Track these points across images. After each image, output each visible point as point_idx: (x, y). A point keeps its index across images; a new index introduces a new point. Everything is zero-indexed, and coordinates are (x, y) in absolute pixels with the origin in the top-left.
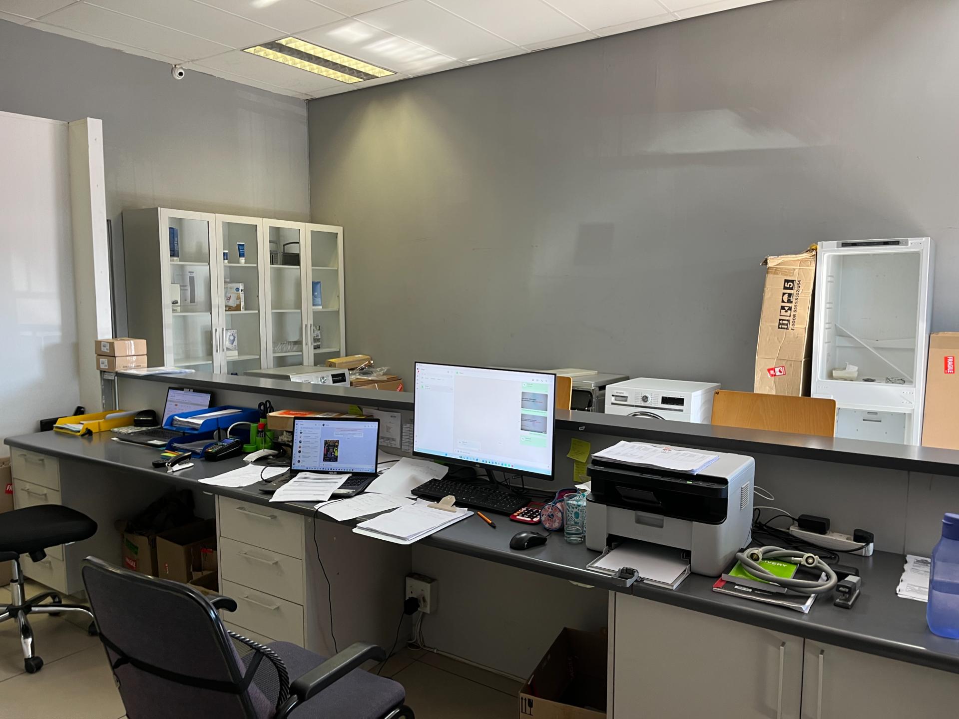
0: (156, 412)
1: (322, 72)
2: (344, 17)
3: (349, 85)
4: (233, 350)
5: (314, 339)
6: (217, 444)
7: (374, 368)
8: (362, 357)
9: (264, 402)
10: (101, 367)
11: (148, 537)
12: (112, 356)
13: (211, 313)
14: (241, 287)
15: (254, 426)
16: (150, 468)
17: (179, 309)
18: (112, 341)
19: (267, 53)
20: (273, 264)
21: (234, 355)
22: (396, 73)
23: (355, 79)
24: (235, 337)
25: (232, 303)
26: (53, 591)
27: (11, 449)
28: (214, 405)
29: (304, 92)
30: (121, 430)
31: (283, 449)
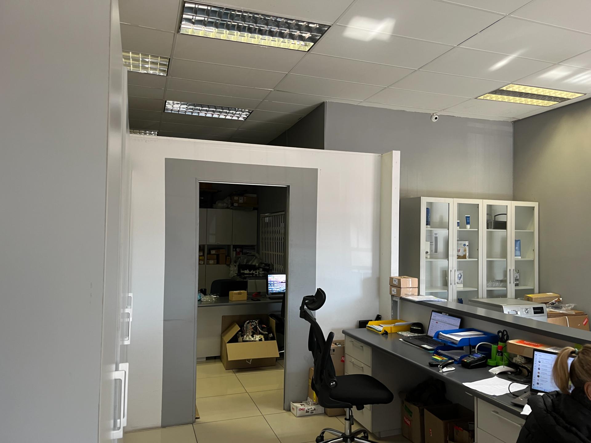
0: (423, 325)
1: (528, 102)
2: (551, 65)
3: (547, 107)
4: (460, 284)
5: (515, 279)
6: (470, 357)
7: (562, 303)
8: (552, 295)
9: (502, 331)
10: (392, 293)
11: (419, 407)
12: (399, 287)
13: (448, 260)
14: (467, 243)
15: (494, 347)
16: (427, 366)
17: (429, 256)
18: (399, 278)
19: (492, 97)
20: (488, 229)
21: (461, 287)
22: (585, 94)
23: (551, 103)
24: (461, 276)
25: (461, 254)
26: (365, 429)
27: (345, 336)
28: (463, 327)
29: (512, 117)
30: (403, 334)
31: (520, 369)
